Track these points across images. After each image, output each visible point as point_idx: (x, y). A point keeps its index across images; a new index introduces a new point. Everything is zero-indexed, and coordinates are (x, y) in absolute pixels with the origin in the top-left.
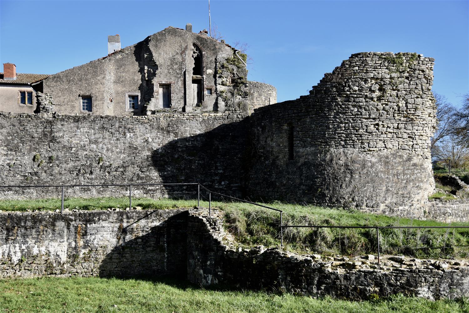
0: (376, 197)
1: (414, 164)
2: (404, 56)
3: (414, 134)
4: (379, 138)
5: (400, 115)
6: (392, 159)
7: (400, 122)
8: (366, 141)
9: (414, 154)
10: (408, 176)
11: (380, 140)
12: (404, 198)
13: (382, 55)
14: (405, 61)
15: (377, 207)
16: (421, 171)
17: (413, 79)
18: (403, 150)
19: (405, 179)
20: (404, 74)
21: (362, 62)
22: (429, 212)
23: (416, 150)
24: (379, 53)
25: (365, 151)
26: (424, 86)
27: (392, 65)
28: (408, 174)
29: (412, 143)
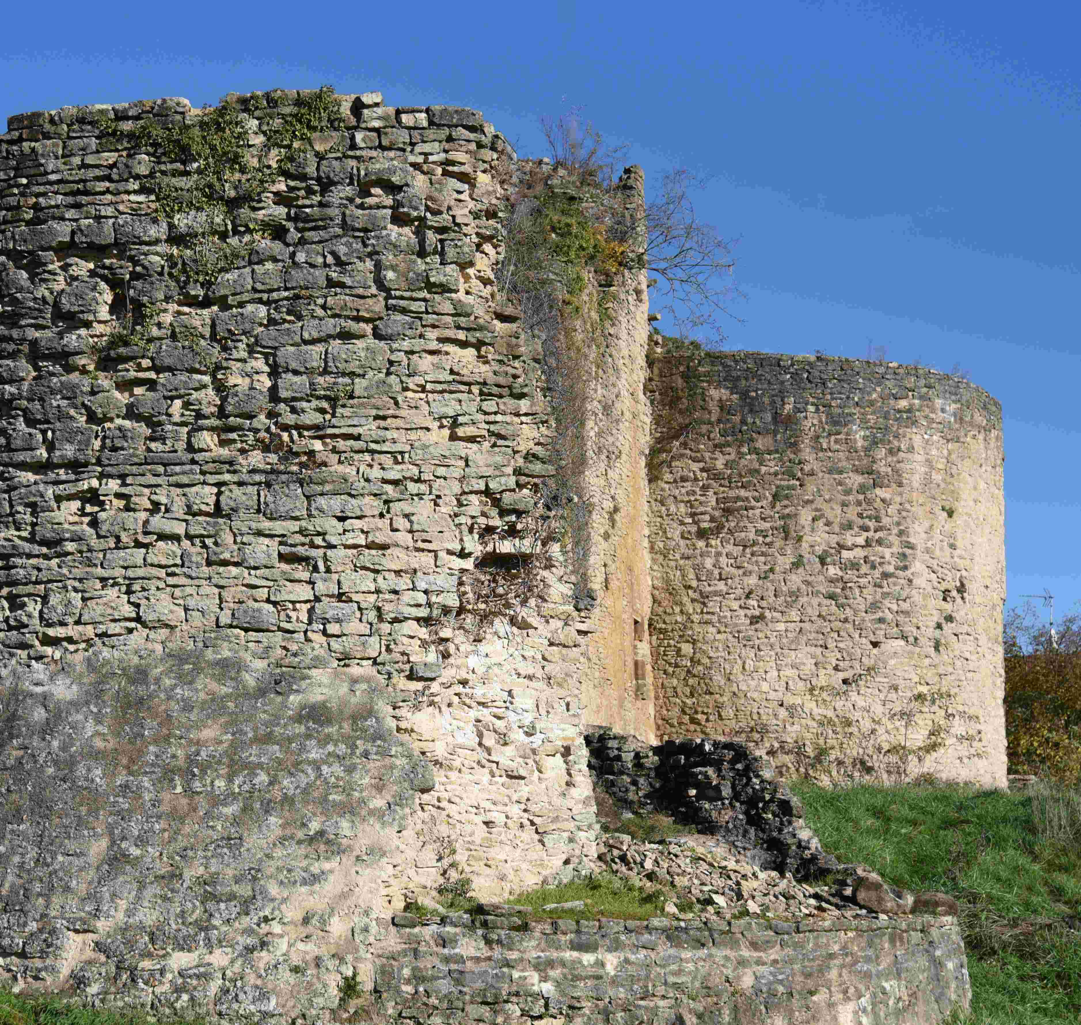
0: (47, 898)
1: (313, 707)
2: (246, 110)
3: (318, 541)
4: (99, 571)
5: (234, 436)
6: (168, 682)
7: (227, 477)
8: (30, 589)
9: (322, 652)
10: (262, 778)
11: (103, 580)
12: (211, 905)
13: (121, 116)
14: (259, 140)
15: (43, 955)
16: (354, 747)
17: (312, 235)
18: (246, 630)
19: (234, 796)
20: (254, 209)
21: (16, 169)
22: (376, 991)
23: (333, 628)
24: (101, 112)
25: (24, 646)
26: (393, 268)
27: (178, 166)
28: (260, 766)
29: (305, 592)
